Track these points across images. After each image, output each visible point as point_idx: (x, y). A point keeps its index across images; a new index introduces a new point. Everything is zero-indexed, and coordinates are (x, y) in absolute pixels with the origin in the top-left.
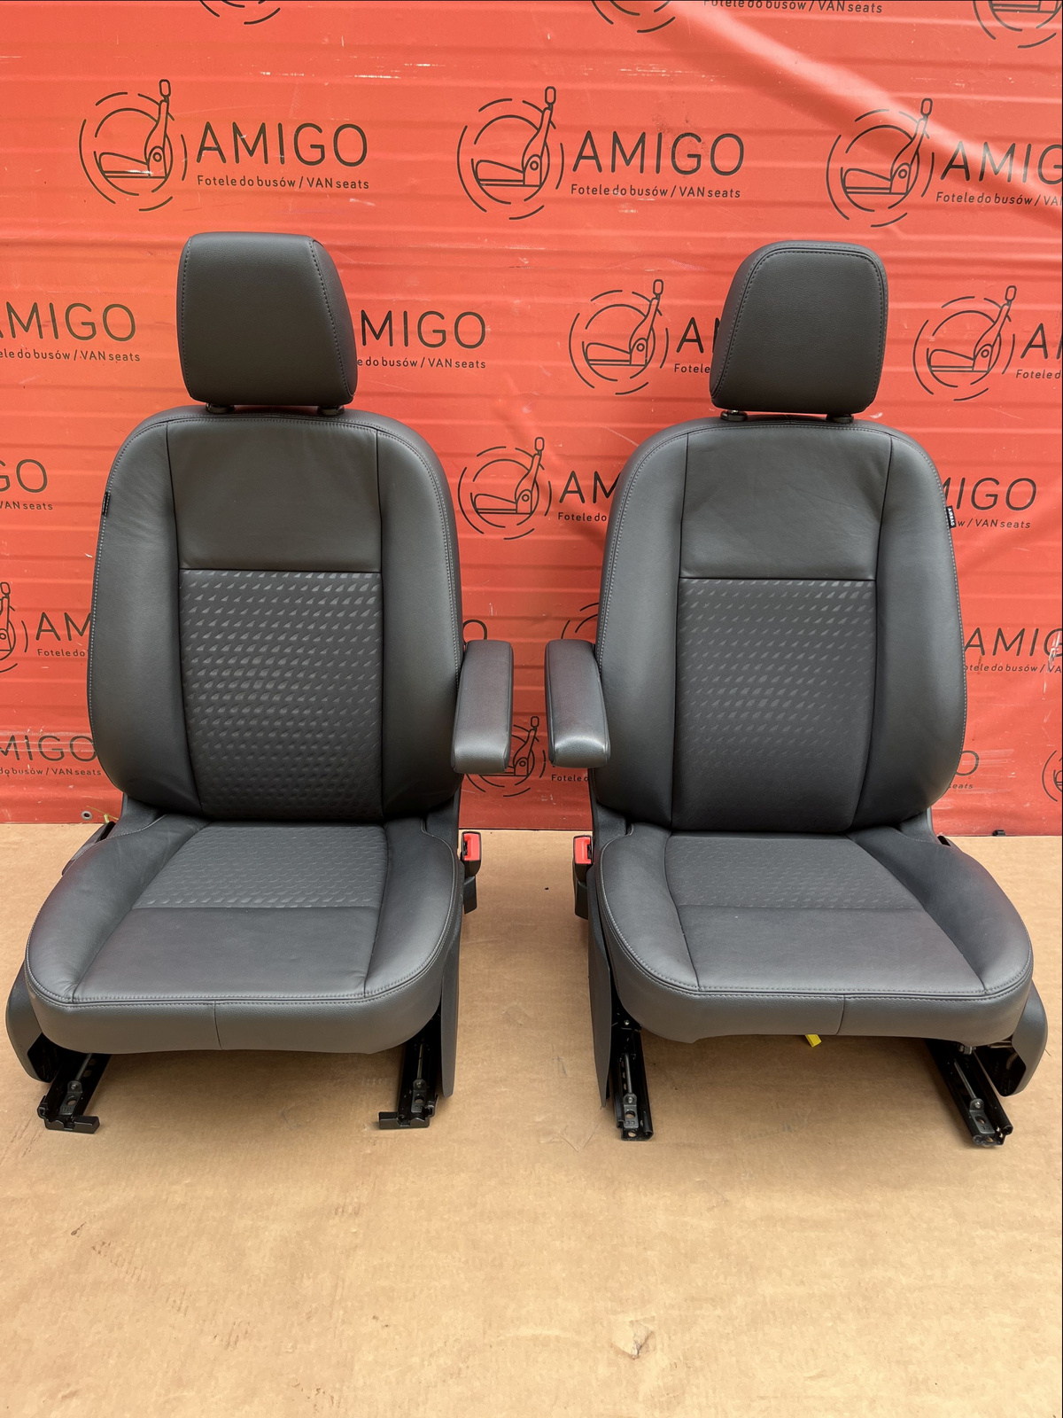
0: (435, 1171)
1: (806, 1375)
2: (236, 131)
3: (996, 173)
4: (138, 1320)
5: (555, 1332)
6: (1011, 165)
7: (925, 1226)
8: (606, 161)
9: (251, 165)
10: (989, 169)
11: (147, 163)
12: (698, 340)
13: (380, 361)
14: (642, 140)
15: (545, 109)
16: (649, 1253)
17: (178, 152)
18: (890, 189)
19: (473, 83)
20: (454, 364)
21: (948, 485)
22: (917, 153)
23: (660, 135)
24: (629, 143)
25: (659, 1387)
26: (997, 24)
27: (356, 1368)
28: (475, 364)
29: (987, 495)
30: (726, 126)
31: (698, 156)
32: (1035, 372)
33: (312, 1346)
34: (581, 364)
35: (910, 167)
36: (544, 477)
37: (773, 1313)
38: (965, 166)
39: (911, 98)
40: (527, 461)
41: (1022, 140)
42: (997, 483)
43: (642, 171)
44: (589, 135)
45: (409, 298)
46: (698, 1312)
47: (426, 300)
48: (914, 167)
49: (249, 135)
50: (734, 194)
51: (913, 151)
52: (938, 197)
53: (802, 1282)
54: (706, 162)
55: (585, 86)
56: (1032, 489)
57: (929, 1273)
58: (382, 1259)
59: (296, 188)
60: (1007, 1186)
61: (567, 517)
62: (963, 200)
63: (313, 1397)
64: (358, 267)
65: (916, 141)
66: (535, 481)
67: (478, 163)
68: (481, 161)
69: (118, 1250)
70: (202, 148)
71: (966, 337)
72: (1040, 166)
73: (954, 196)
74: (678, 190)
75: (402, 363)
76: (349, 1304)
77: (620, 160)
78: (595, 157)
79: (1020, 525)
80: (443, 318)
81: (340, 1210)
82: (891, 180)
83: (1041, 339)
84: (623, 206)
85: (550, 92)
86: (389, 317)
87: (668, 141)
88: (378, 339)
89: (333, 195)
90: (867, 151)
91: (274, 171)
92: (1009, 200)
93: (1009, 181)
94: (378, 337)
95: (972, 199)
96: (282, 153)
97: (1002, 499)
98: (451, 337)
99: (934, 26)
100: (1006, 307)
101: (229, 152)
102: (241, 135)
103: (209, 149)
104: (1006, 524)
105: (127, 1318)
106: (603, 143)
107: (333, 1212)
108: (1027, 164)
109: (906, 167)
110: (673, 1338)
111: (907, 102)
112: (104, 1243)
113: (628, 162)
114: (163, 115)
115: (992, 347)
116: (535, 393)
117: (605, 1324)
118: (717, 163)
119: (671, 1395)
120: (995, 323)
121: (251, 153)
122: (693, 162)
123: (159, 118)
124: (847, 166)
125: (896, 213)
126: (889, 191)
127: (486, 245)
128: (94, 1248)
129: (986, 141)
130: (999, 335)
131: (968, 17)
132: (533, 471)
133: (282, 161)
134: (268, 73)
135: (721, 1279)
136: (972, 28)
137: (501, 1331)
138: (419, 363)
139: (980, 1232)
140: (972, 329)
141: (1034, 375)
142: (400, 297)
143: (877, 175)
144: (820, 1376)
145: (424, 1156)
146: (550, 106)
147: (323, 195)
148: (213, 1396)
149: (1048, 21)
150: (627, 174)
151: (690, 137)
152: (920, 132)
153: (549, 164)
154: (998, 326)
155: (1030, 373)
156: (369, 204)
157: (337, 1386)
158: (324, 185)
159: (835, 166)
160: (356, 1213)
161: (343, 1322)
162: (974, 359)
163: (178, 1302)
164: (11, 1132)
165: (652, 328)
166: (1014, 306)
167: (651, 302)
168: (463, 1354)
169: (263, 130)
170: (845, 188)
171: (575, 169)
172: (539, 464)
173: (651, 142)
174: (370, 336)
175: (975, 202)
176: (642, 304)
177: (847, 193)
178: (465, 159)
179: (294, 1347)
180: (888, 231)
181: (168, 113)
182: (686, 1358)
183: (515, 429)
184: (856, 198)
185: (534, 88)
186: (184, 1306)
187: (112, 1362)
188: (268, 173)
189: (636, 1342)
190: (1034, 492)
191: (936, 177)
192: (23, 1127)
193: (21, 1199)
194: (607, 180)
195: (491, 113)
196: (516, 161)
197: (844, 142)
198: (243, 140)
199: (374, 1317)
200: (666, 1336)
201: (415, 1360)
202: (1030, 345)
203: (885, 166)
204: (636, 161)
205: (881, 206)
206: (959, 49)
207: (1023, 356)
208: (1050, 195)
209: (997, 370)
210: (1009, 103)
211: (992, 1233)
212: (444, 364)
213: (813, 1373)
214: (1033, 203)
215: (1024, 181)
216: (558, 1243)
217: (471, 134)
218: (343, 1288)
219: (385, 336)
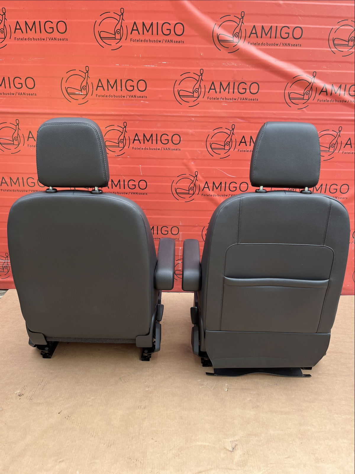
0: (168, 396)
1: (285, 457)
2: (108, 81)
3: (336, 93)
4: (81, 439)
5: (208, 444)
6: (340, 91)
7: (319, 414)
8: (218, 90)
9: (112, 92)
10: (333, 92)
11: (81, 91)
12: (245, 142)
13: (149, 148)
14: (229, 84)
15: (200, 75)
16: (235, 421)
17: (91, 87)
18: (303, 98)
19: (179, 68)
20: (171, 149)
21: (322, 186)
22: (311, 88)
23: (234, 83)
24: (225, 85)
25: (240, 460)
26: (336, 49)
27: (148, 453)
28: (177, 149)
29: (334, 189)
30: (254, 80)
31: (246, 89)
32: (348, 152)
33: (134, 447)
34: (210, 149)
35: (309, 91)
36: (198, 183)
37: (274, 439)
38: (326, 91)
39: (310, 72)
40: (192, 179)
41: (344, 83)
42: (337, 185)
43: (229, 93)
44: (213, 83)
45: (158, 130)
46: (251, 438)
47: (163, 130)
48: (311, 92)
49: (112, 83)
50: (256, 100)
51: (310, 87)
52: (318, 100)
53: (282, 430)
54: (248, 91)
55: (212, 69)
56: (348, 187)
57: (321, 427)
58: (153, 422)
59: (125, 98)
60: (344, 402)
61: (204, 195)
62: (325, 101)
63: (135, 462)
64: (143, 120)
65: (311, 84)
66: (195, 184)
67: (180, 91)
68: (181, 90)
69: (73, 418)
70: (98, 86)
71: (327, 142)
72: (349, 91)
73: (323, 100)
74: (239, 98)
75: (155, 149)
76: (144, 435)
77: (222, 90)
78: (215, 89)
79: (344, 198)
80: (168, 136)
81: (140, 407)
82: (304, 96)
83: (350, 142)
84: (223, 103)
85: (202, 70)
86: (152, 135)
87: (237, 84)
88: (148, 142)
89: (136, 100)
90: (296, 87)
91: (119, 93)
92: (340, 101)
93: (340, 95)
94: (148, 141)
95: (328, 101)
96: (121, 88)
97: (338, 190)
98: (170, 141)
99: (317, 50)
100: (339, 133)
101: (106, 88)
102: (109, 83)
103: (100, 87)
104: (340, 198)
105: (77, 438)
106: (217, 85)
107: (138, 408)
108: (345, 90)
109: (308, 92)
110: (243, 446)
111: (309, 73)
112: (68, 416)
113: (224, 91)
114: (86, 76)
115: (335, 145)
116: (195, 158)
117: (223, 442)
118: (251, 91)
119: (243, 463)
120: (336, 138)
121: (112, 88)
122: (244, 91)
123: (85, 77)
124: (290, 92)
125: (305, 105)
126: (303, 99)
127: (182, 114)
128: (65, 418)
129: (333, 84)
130: (337, 141)
131: (327, 48)
132: (194, 181)
133: (121, 90)
134: (118, 65)
135: (257, 429)
136: (328, 50)
137: (191, 443)
138: (161, 149)
139: (336, 415)
140: (329, 139)
141: (348, 153)
142: (155, 129)
143: (299, 94)
144: (288, 457)
145: (164, 391)
146: (202, 74)
147: (133, 100)
148: (105, 462)
149: (351, 49)
150: (224, 94)
151: (243, 83)
152: (312, 81)
153: (201, 91)
154: (336, 139)
155: (346, 152)
156: (147, 102)
157: (142, 459)
158: (134, 97)
159: (287, 92)
160: (145, 408)
161: (143, 440)
162: (329, 148)
163: (92, 434)
164: (37, 383)
165: (231, 139)
166: (341, 133)
167: (231, 131)
168: (180, 450)
169: (116, 81)
170: (290, 98)
171: (208, 93)
172: (196, 179)
173: (231, 85)
174: (146, 141)
175: (329, 102)
176: (228, 132)
177: (290, 100)
178: (176, 90)
179: (128, 447)
180: (303, 110)
181: (88, 76)
182: (247, 452)
183: (189, 169)
184: (293, 101)
185: (197, 69)
186: (94, 435)
187: (73, 451)
188: (117, 94)
189: (232, 447)
190: (348, 188)
191: (317, 94)
192: (41, 381)
193: (42, 403)
194: (218, 95)
195: (184, 76)
196: (191, 90)
197: (290, 85)
198: (110, 84)
199: (152, 439)
200: (241, 446)
201: (165, 451)
202: (346, 144)
203: (302, 92)
204: (227, 90)
205: (300, 103)
206: (324, 57)
207: (344, 147)
208: (352, 99)
209: (336, 151)
210: (340, 73)
211: (340, 416)
212: (168, 149)
213: (287, 456)
214: (347, 102)
215: (344, 96)
216: (207, 418)
217: (178, 83)
218: (142, 430)
219: (150, 141)
